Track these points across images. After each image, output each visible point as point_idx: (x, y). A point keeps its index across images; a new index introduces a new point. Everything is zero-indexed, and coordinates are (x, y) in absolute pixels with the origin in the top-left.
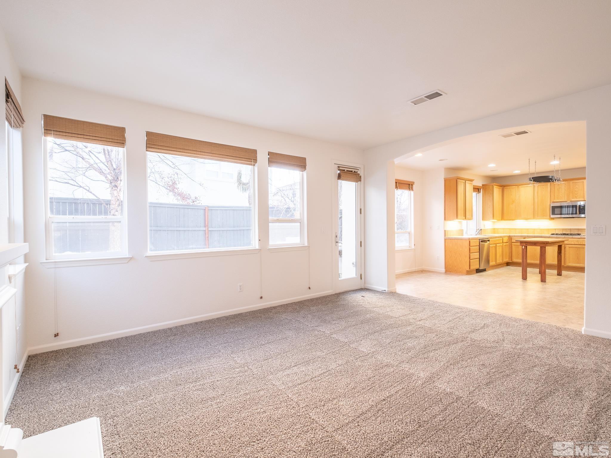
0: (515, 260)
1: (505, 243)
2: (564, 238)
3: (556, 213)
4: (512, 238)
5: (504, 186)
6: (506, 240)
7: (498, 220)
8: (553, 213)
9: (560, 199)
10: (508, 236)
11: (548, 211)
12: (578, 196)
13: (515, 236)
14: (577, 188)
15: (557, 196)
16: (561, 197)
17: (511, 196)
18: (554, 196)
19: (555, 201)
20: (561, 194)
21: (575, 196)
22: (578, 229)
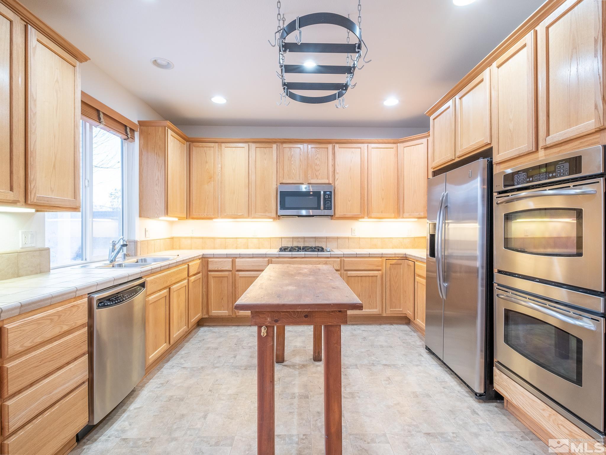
0: (215, 312)
1: (194, 275)
2: (303, 258)
3: (287, 206)
4: (210, 260)
5: (193, 142)
6: (195, 266)
7: (180, 219)
8: (283, 206)
9: (293, 179)
10: (201, 257)
11: (273, 202)
12: (320, 174)
13: (214, 256)
14: (319, 158)
15: (288, 172)
16: (293, 174)
17: (207, 164)
18: (284, 171)
19: (284, 181)
20: (294, 169)
21: (316, 174)
22: (315, 238)
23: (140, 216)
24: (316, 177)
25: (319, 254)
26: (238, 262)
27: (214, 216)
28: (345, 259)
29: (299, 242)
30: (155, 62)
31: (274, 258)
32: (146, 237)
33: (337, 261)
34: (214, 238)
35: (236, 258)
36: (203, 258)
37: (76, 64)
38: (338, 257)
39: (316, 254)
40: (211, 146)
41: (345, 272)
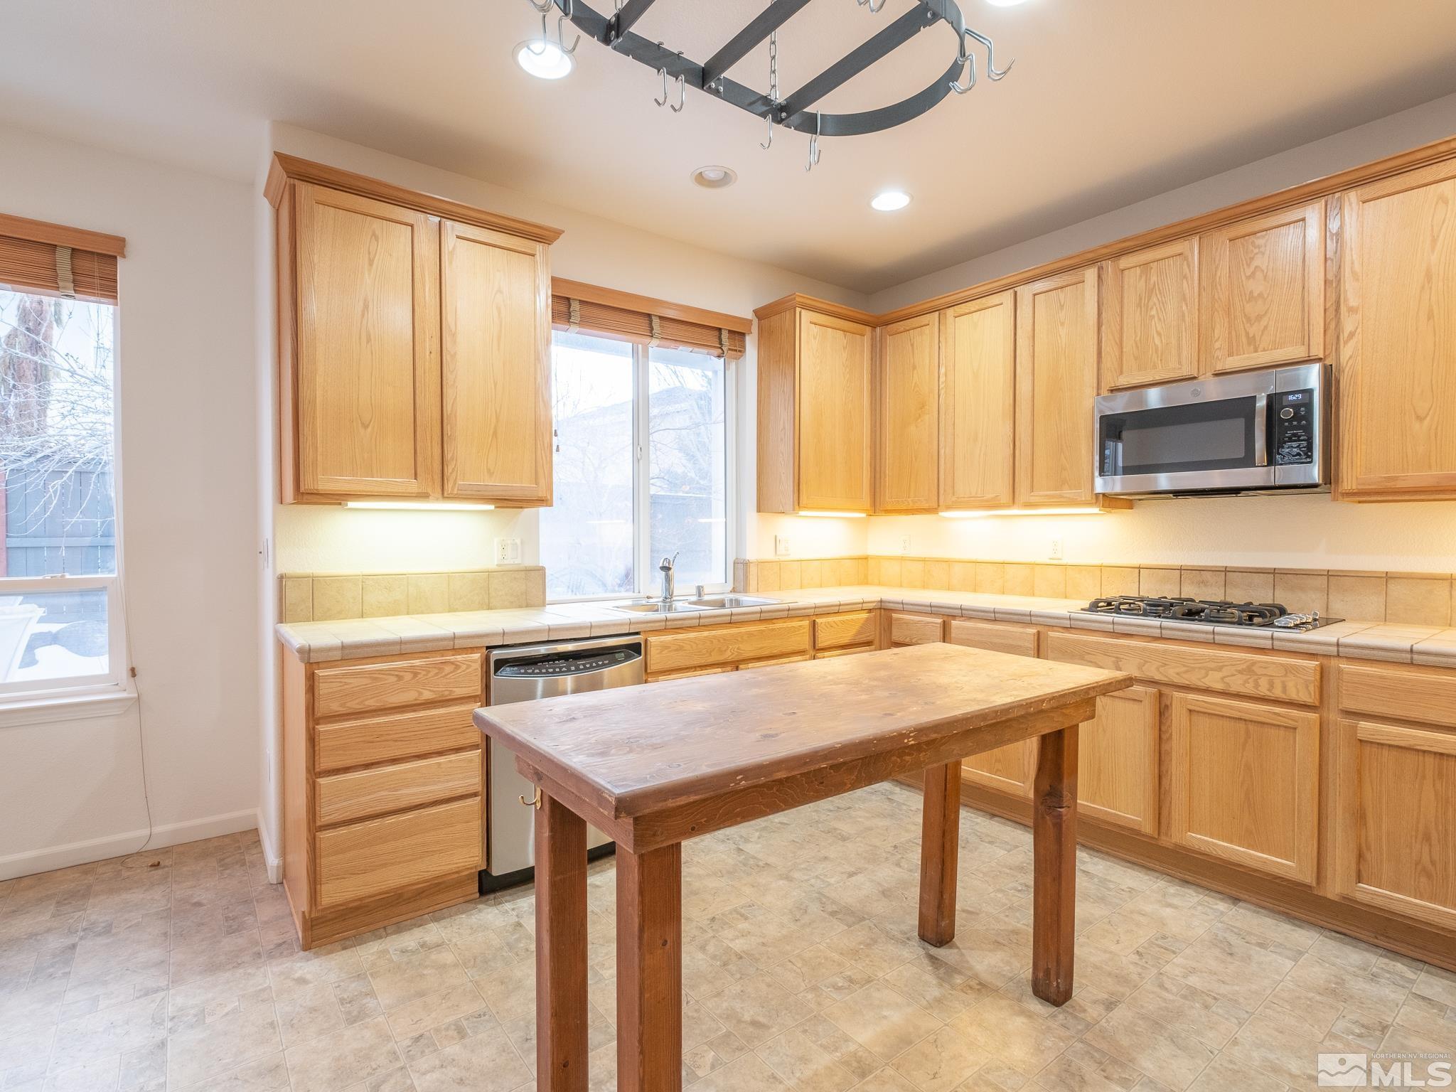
2: (1156, 639)
4: (894, 615)
5: (887, 323)
8: (1109, 465)
9: (1155, 367)
10: (875, 605)
11: (1079, 448)
12: (1266, 327)
13: (905, 608)
14: (1263, 271)
15: (1137, 347)
16: (1156, 352)
17: (915, 372)
18: (1122, 348)
19: (1123, 381)
20: (1159, 334)
21: (1247, 334)
22: (1274, 572)
23: (759, 510)
24: (1249, 344)
25: (1219, 634)
26: (957, 628)
27: (927, 505)
28: (1345, 666)
29: (1205, 585)
30: (701, 179)
31: (1055, 628)
32: (778, 553)
33: (1304, 668)
34: (948, 562)
35: (954, 617)
36: (882, 611)
37: (536, 251)
38: (1312, 656)
39: (1207, 633)
40: (922, 324)
41: (1347, 721)
